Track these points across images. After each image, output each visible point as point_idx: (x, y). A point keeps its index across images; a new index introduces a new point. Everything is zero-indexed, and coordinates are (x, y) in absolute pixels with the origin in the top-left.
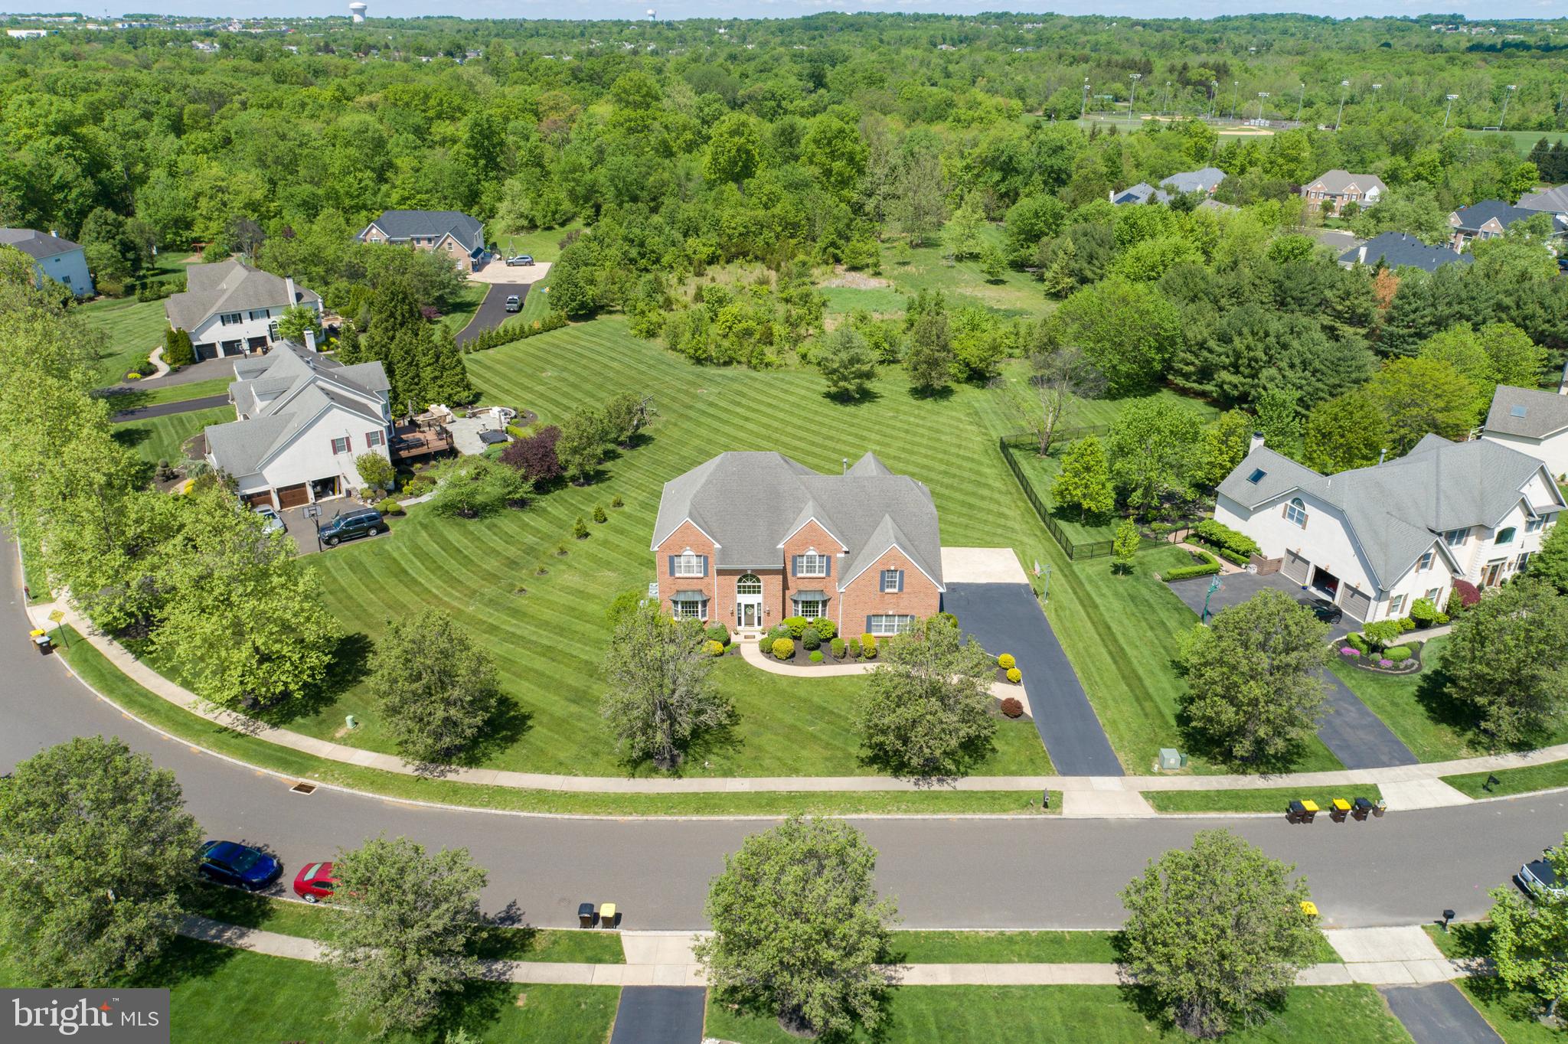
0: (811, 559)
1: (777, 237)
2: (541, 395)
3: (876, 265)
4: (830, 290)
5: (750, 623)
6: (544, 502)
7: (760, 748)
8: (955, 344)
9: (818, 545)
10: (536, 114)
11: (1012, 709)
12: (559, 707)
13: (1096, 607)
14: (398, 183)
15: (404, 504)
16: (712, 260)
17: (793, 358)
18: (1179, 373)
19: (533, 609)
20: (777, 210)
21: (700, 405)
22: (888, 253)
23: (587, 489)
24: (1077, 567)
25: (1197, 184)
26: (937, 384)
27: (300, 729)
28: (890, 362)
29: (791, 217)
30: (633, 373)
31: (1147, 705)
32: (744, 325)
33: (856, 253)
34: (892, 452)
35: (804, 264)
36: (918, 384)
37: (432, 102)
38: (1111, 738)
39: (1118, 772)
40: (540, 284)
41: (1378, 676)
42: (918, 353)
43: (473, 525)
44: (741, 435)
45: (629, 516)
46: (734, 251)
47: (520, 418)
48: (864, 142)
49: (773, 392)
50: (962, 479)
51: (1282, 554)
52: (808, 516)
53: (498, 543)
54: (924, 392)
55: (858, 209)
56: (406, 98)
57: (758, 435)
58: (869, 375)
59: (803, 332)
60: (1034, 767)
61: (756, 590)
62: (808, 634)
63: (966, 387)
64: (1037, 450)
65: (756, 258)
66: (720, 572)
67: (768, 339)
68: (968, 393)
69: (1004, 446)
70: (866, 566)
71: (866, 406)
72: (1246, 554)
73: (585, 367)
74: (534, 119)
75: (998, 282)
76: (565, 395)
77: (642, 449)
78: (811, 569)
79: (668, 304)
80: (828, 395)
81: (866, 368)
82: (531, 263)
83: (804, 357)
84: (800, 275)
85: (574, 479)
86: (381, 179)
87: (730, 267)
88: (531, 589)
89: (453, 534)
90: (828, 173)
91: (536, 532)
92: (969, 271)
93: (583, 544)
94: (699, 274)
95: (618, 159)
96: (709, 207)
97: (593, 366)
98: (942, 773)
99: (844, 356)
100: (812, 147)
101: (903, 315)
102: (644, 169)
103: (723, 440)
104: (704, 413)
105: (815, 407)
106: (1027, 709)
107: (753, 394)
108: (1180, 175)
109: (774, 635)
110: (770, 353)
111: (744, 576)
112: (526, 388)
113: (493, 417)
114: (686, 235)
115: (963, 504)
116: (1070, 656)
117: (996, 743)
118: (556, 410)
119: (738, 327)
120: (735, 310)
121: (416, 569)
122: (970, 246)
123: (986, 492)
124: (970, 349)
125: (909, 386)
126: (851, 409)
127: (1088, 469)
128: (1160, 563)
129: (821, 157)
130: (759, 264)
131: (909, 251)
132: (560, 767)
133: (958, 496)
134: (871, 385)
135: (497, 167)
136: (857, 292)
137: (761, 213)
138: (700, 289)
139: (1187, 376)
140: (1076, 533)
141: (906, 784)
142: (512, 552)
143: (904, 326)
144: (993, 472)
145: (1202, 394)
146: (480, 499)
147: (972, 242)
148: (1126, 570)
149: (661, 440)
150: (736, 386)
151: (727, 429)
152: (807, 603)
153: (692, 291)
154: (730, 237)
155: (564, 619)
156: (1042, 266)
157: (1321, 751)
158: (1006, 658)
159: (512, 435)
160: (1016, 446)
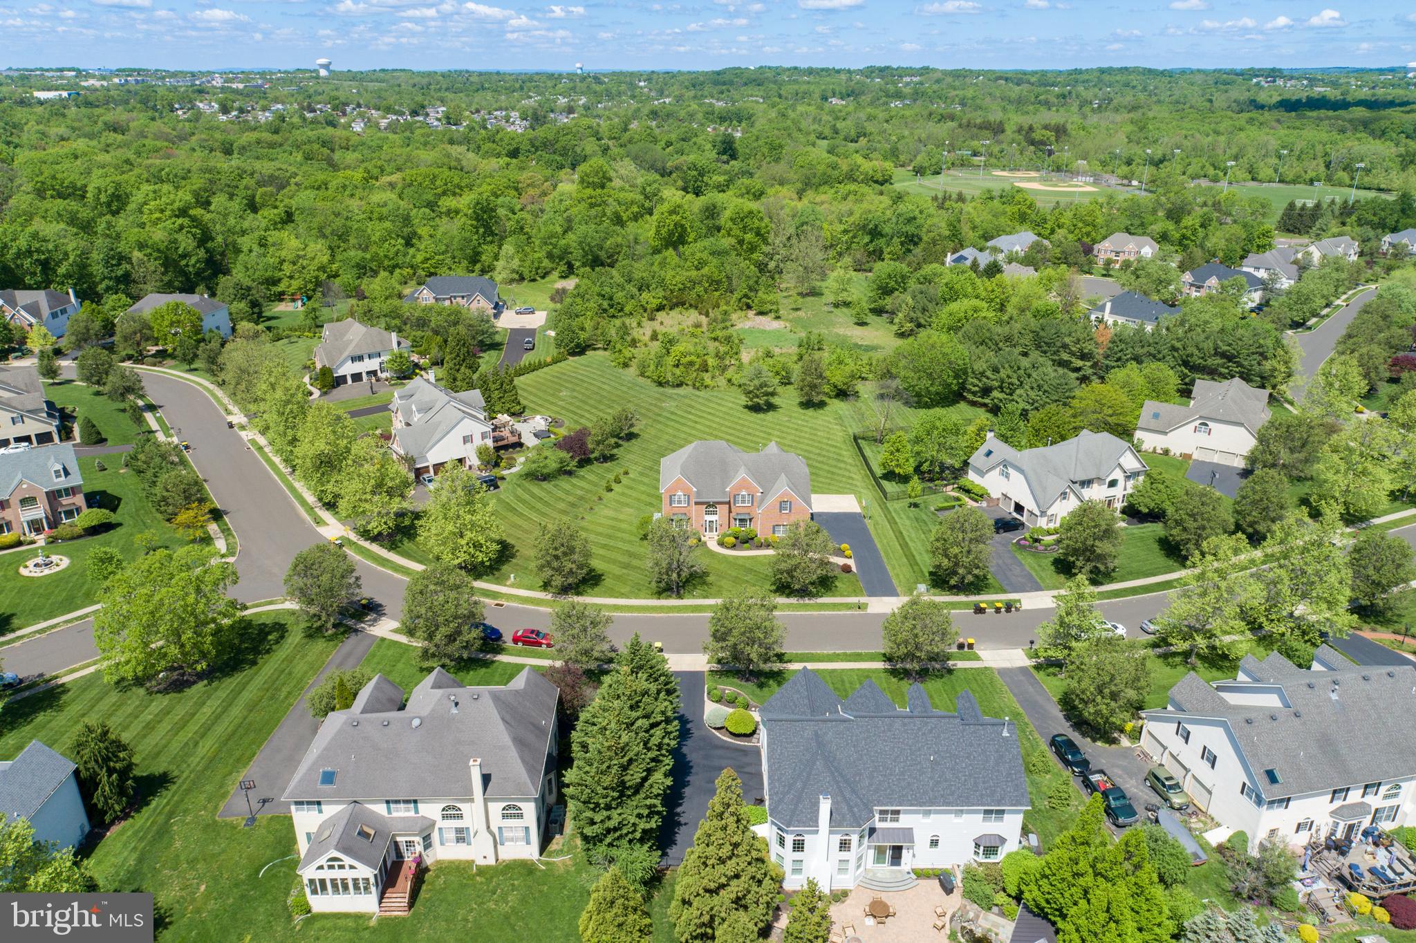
0: (743, 496)
1: (706, 291)
2: (563, 408)
3: (777, 311)
4: (745, 331)
5: (711, 530)
6: (582, 472)
7: (720, 587)
8: (827, 374)
9: (747, 489)
10: (516, 189)
11: (847, 569)
12: (617, 570)
13: (896, 523)
14: (422, 247)
15: (505, 473)
16: (660, 308)
17: (722, 381)
18: (969, 391)
19: (591, 527)
20: (705, 270)
21: (665, 414)
22: (785, 301)
23: (605, 465)
24: (889, 504)
25: (1014, 245)
26: (816, 399)
27: (487, 581)
28: (786, 384)
29: (716, 277)
30: (619, 393)
31: (916, 568)
32: (688, 359)
33: (763, 302)
34: (786, 442)
35: (726, 313)
36: (804, 400)
37: (438, 183)
38: (895, 581)
39: (897, 595)
40: (544, 328)
41: (1036, 554)
42: (803, 380)
43: (545, 484)
44: (694, 432)
45: (634, 480)
46: (676, 302)
47: (555, 422)
48: (767, 220)
49: (711, 405)
50: (829, 458)
51: (1000, 496)
52: (742, 474)
53: (560, 494)
54: (808, 404)
55: (762, 267)
56: (419, 179)
57: (704, 433)
58: (773, 394)
59: (727, 363)
60: (856, 593)
61: (715, 513)
62: (741, 535)
63: (836, 401)
64: (876, 440)
65: (691, 305)
66: (697, 503)
67: (705, 368)
68: (836, 405)
69: (856, 438)
70: (772, 499)
71: (771, 414)
72: (981, 496)
73: (587, 389)
74: (515, 193)
75: (862, 324)
76: (578, 407)
77: (633, 441)
78: (743, 502)
79: (634, 343)
80: (746, 407)
81: (770, 390)
82: (533, 312)
83: (729, 381)
84: (724, 321)
85: (597, 459)
86: (408, 244)
87: (673, 313)
88: (588, 517)
89: (535, 488)
90: (741, 242)
91: (582, 489)
92: (843, 315)
93: (610, 495)
94: (652, 319)
95: (584, 227)
96: (656, 268)
97: (592, 388)
98: (810, 595)
99: (757, 382)
100: (730, 224)
101: (794, 350)
102: (602, 235)
103: (683, 436)
104: (668, 419)
105: (738, 414)
106: (854, 569)
107: (698, 406)
108: (1003, 237)
109: (725, 535)
110: (707, 377)
111: (709, 505)
112: (552, 403)
113: (539, 422)
114: (640, 289)
115: (829, 472)
116: (879, 546)
117: (837, 583)
118: (576, 418)
119: (683, 361)
120: (682, 349)
121: (521, 508)
122: (844, 296)
123: (842, 465)
124: (837, 377)
125: (798, 400)
126: (761, 416)
127: (898, 450)
128: (935, 501)
129: (736, 231)
130: (692, 311)
131: (800, 300)
132: (622, 595)
133: (826, 467)
134: (775, 400)
135: (493, 234)
136: (763, 332)
137: (694, 273)
138: (654, 331)
139: (974, 393)
140: (890, 487)
141: (793, 600)
142: (571, 499)
143: (795, 358)
144: (848, 454)
145: (985, 405)
146: (545, 471)
147: (845, 294)
148: (916, 505)
149: (645, 436)
150: (687, 401)
151: (685, 429)
152: (741, 520)
153: (649, 333)
154: (672, 292)
155: (610, 531)
156: (893, 313)
157: (997, 585)
158: (844, 546)
159: (555, 434)
160: (863, 438)
